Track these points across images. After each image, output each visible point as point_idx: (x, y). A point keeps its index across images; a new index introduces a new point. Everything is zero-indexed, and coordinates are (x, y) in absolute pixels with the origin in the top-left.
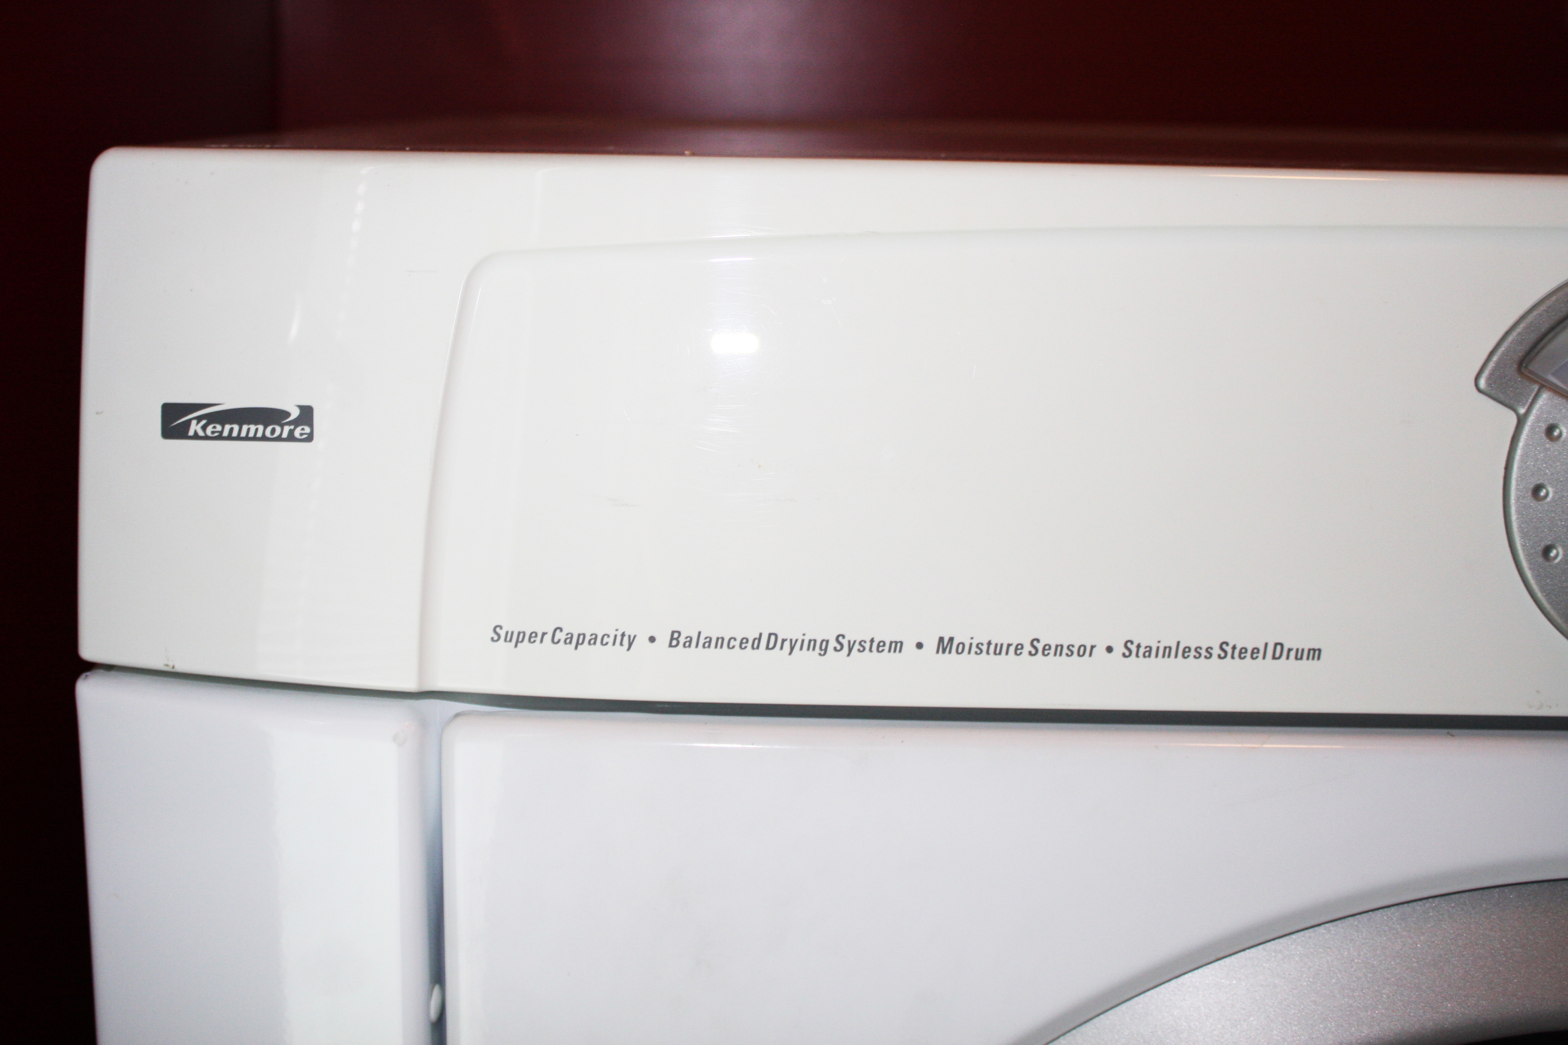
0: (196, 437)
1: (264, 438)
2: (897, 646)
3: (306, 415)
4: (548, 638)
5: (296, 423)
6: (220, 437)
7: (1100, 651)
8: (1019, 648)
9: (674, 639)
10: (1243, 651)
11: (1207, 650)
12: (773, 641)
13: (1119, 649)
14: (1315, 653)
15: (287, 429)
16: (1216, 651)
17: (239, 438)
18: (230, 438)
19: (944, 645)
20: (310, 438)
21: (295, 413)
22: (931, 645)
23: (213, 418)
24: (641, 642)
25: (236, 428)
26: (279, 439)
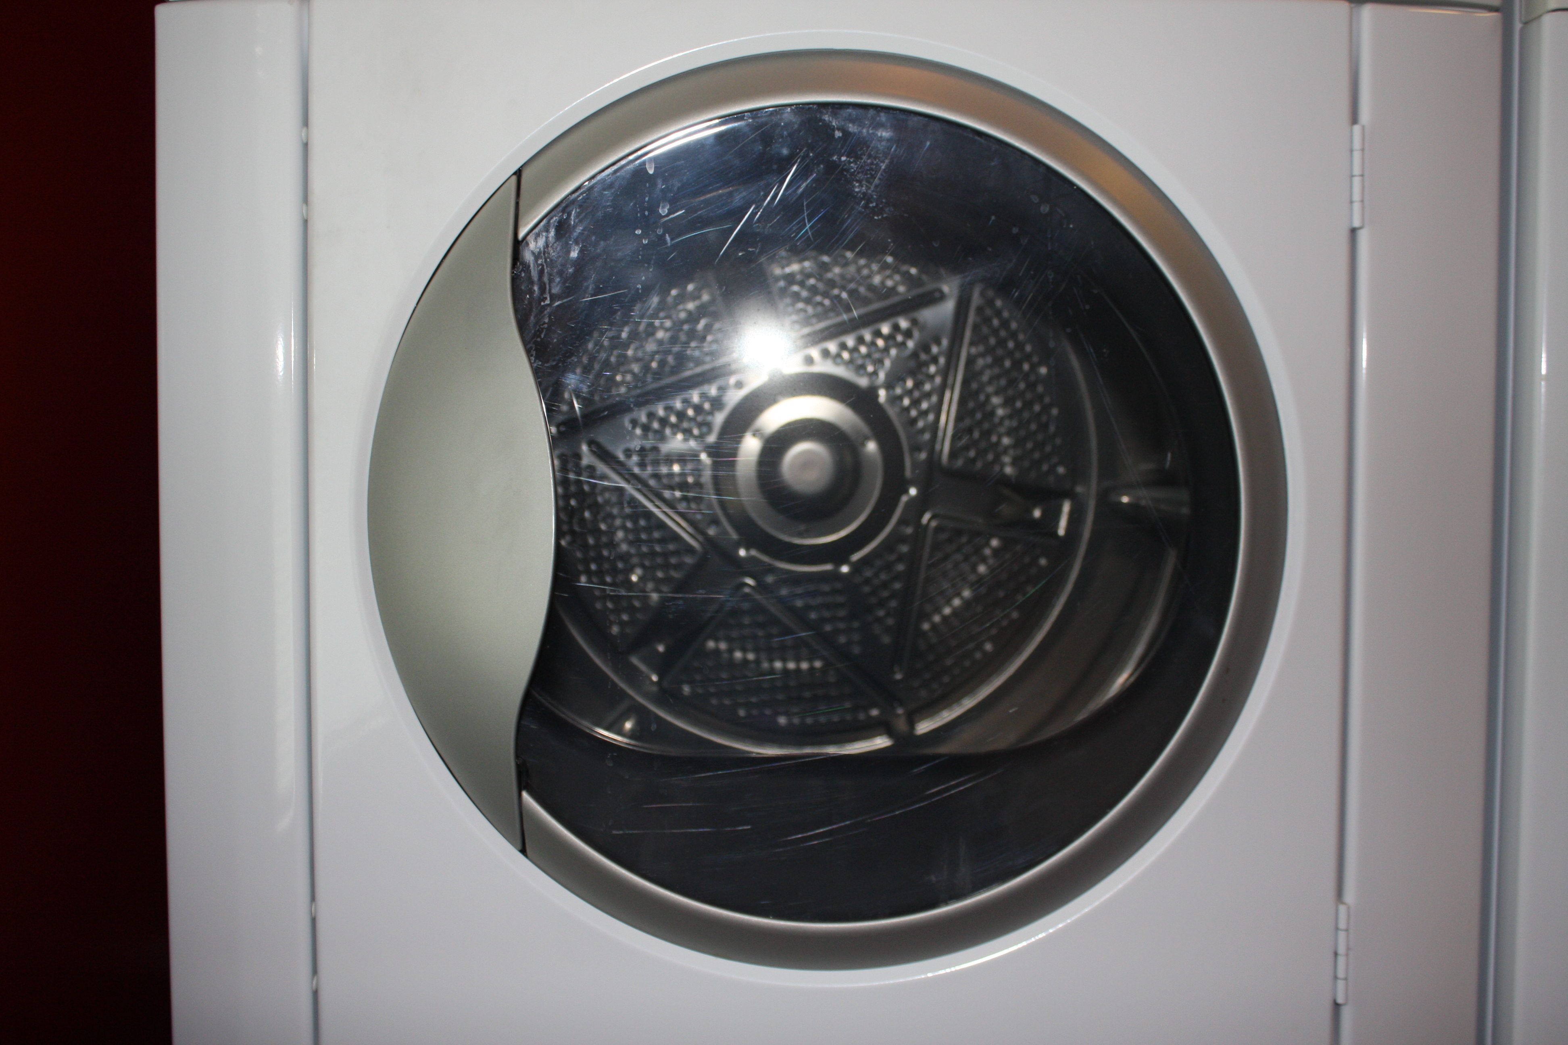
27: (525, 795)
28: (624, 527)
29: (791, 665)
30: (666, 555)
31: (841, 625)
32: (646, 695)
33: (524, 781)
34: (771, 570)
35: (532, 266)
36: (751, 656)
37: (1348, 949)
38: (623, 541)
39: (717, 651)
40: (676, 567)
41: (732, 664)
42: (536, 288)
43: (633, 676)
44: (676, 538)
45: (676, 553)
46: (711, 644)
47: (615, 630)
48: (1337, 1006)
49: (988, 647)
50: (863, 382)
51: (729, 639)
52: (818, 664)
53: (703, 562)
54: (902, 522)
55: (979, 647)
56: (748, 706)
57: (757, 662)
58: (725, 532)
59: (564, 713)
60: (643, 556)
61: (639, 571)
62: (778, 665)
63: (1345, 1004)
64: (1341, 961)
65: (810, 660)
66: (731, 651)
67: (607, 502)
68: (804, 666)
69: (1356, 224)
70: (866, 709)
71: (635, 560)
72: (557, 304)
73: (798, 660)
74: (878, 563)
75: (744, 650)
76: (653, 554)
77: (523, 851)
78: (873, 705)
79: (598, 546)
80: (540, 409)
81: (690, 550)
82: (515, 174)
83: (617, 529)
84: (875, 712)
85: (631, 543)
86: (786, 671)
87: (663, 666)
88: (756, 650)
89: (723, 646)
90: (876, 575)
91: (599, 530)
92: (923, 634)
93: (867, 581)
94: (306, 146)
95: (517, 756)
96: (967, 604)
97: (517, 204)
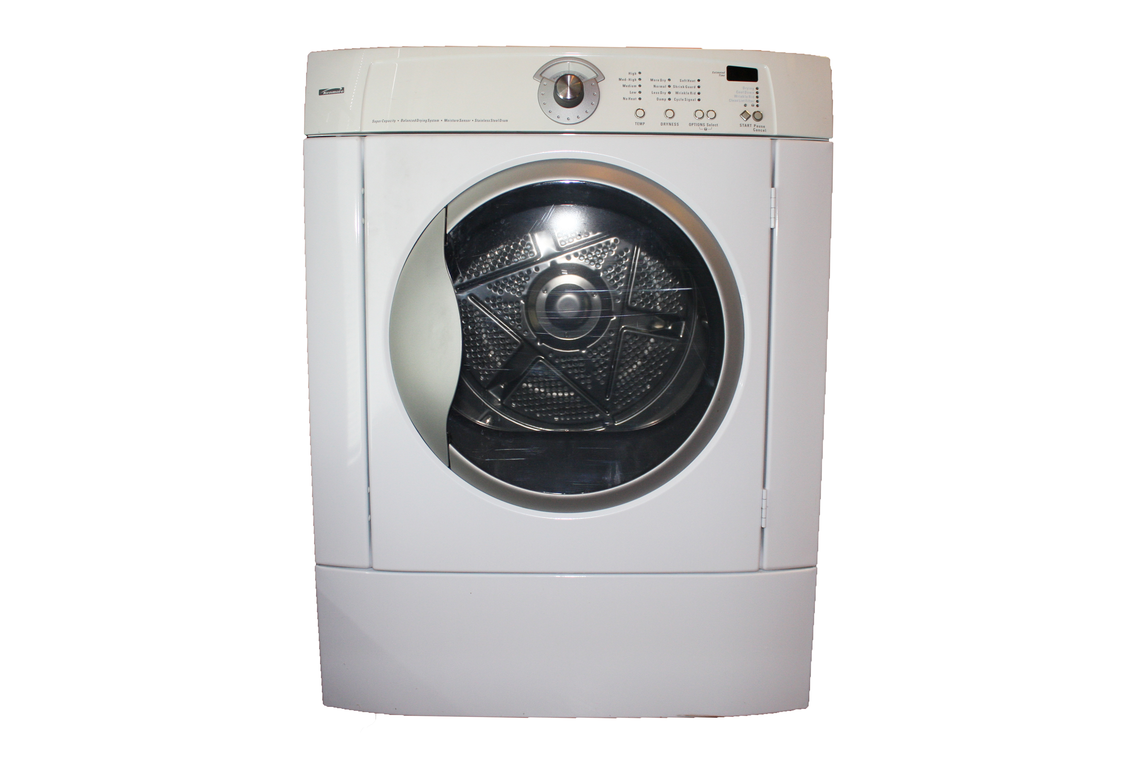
0: (325, 94)
1: (336, 93)
2: (438, 121)
3: (343, 89)
4: (381, 121)
5: (341, 90)
6: (329, 94)
7: (471, 121)
8: (458, 121)
9: (402, 120)
10: (495, 121)
11: (489, 120)
12: (418, 121)
13: (474, 120)
14: (507, 121)
15: (340, 92)
16: (490, 121)
17: (332, 94)
18: (330, 94)
19: (446, 120)
20: (343, 92)
21: (341, 89)
22: (443, 120)
23: (327, 91)
24: (396, 121)
25: (331, 92)
26: (339, 93)
27: (450, 446)
28: (486, 333)
29: (560, 394)
30: (504, 345)
31: (582, 376)
32: (496, 408)
33: (451, 439)
34: (552, 351)
35: (452, 244)
36: (542, 390)
37: (767, 507)
38: (485, 338)
39: (527, 388)
40: (509, 350)
41: (534, 394)
42: (454, 252)
43: (490, 399)
44: (509, 337)
45: (509, 344)
46: (525, 385)
47: (482, 378)
48: (762, 529)
49: (648, 387)
50: (593, 267)
51: (532, 383)
52: (572, 394)
53: (521, 348)
54: (610, 331)
55: (644, 386)
56: (541, 412)
57: (545, 393)
58: (531, 334)
59: (464, 415)
60: (494, 345)
61: (493, 353)
62: (555, 394)
63: (765, 528)
64: (764, 511)
65: (569, 392)
66: (533, 388)
67: (478, 322)
68: (566, 394)
69: (772, 227)
70: (594, 414)
71: (491, 347)
72: (461, 258)
73: (563, 392)
74: (599, 349)
75: (539, 388)
76: (499, 345)
77: (449, 467)
78: (597, 413)
79: (474, 341)
80: (449, 276)
81: (516, 343)
82: (445, 207)
83: (483, 333)
84: (597, 415)
85: (488, 340)
86: (558, 397)
87: (503, 395)
88: (545, 388)
89: (530, 386)
90: (599, 354)
91: (475, 334)
92: (619, 381)
93: (594, 357)
94: (363, 195)
95: (447, 430)
96: (639, 367)
97: (446, 219)
